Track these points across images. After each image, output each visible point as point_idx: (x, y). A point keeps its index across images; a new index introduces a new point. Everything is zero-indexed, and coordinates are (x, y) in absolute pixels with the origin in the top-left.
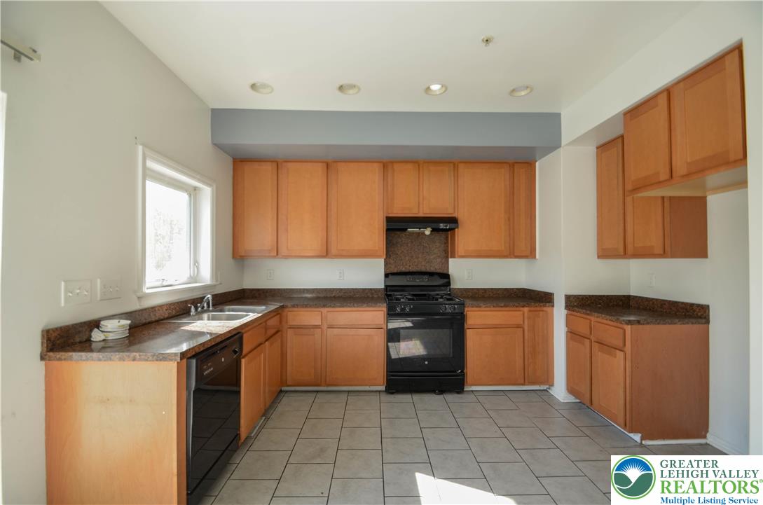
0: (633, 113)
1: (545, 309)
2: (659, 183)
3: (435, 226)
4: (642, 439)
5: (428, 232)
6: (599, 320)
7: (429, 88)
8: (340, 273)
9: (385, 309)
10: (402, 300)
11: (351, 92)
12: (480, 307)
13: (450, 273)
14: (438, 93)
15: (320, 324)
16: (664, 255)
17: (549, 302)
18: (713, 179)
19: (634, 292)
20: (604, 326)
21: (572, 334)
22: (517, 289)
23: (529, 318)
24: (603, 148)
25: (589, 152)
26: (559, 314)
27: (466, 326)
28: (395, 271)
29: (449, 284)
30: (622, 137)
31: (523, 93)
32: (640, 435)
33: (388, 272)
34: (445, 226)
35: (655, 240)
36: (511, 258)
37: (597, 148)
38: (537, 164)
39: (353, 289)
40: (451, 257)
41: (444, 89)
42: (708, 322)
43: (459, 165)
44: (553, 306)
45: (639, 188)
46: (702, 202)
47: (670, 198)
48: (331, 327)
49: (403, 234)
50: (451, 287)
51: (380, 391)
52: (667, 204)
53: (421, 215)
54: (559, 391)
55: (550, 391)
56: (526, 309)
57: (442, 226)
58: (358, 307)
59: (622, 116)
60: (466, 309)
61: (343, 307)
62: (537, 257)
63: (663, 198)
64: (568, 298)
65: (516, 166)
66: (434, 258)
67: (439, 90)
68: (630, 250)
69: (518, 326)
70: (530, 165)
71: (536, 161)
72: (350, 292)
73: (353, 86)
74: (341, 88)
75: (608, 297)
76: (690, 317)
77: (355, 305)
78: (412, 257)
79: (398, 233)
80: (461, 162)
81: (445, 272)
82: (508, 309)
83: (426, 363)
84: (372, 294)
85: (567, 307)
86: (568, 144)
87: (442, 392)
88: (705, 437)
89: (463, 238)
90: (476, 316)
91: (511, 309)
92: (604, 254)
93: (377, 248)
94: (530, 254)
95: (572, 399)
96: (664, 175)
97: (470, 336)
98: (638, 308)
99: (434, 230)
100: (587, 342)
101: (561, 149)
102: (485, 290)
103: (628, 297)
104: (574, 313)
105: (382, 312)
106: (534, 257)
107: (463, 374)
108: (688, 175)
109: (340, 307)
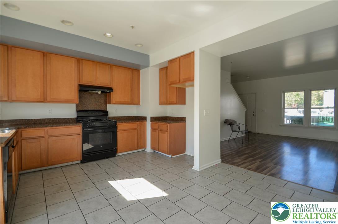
0: (171, 61)
1: (144, 122)
2: (176, 83)
3: (103, 90)
4: (172, 156)
5: (99, 93)
6: (161, 123)
7: (105, 34)
8: (50, 111)
9: (81, 126)
10: (89, 122)
11: (68, 24)
12: (122, 123)
13: (107, 110)
14: (109, 37)
15: (44, 135)
16: (176, 104)
17: (145, 120)
18: (187, 84)
19: (168, 115)
20: (162, 125)
21: (153, 129)
22: (133, 116)
23: (139, 126)
24: (161, 70)
25: (157, 70)
26: (148, 124)
27: (117, 131)
28: (82, 109)
29: (107, 115)
30: (167, 68)
31: (139, 46)
32: (171, 155)
33: (78, 110)
34: (107, 91)
35: (174, 99)
36: (132, 105)
37: (160, 69)
38: (141, 71)
39: (58, 119)
40: (108, 104)
41: (112, 36)
42: (185, 122)
43: (113, 66)
44: (146, 121)
45: (172, 84)
46: (185, 89)
47: (178, 88)
48: (51, 136)
49: (86, 93)
50: (109, 116)
51: (78, 164)
52: (177, 89)
53: (96, 85)
54: (149, 149)
55: (145, 150)
56: (138, 123)
57: (106, 91)
58: (66, 126)
59: (168, 62)
60: (117, 124)
61: (58, 126)
62: (141, 104)
63: (177, 87)
64: (151, 118)
65: (134, 70)
66: (100, 104)
67: (110, 36)
68: (168, 102)
69: (136, 129)
70: (138, 71)
71: (140, 70)
72: (57, 120)
73: (69, 22)
74: (63, 22)
75: (162, 117)
76: (182, 121)
77: (65, 125)
78: (90, 103)
79: (83, 92)
80: (114, 65)
81: (105, 110)
82: (132, 123)
83: (101, 147)
84: (69, 120)
85: (151, 121)
86: (152, 66)
87: (107, 158)
88: (185, 153)
89: (115, 96)
90: (121, 126)
91: (133, 123)
92: (161, 103)
93: (74, 99)
94: (138, 103)
95: (152, 151)
96: (178, 82)
97: (119, 134)
98: (170, 120)
99: (102, 92)
100: (157, 131)
101: (150, 67)
102: (122, 117)
103: (167, 117)
104: (153, 123)
105: (80, 128)
106: (140, 104)
107: (116, 149)
108: (183, 82)
109: (56, 126)
